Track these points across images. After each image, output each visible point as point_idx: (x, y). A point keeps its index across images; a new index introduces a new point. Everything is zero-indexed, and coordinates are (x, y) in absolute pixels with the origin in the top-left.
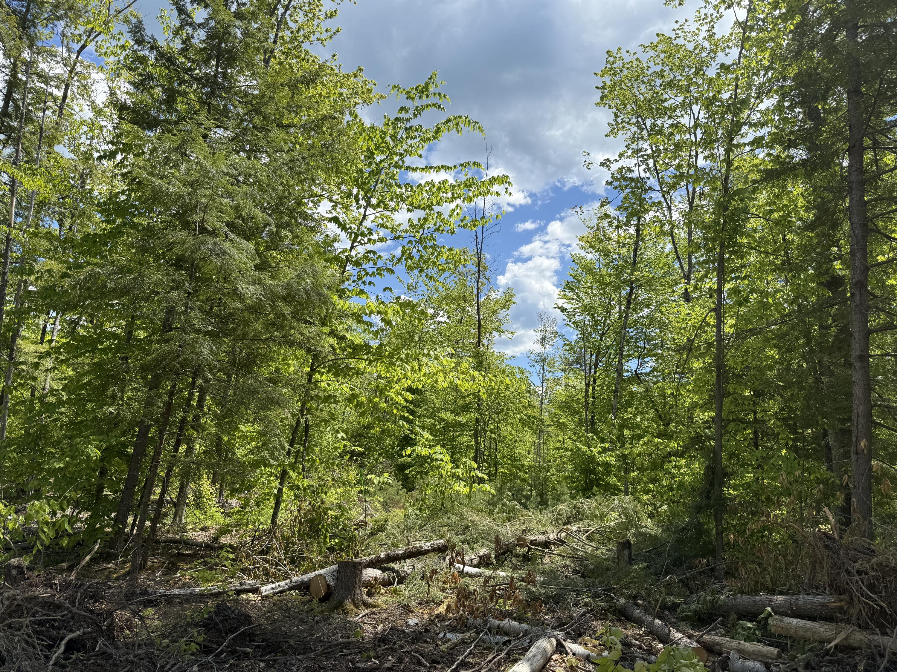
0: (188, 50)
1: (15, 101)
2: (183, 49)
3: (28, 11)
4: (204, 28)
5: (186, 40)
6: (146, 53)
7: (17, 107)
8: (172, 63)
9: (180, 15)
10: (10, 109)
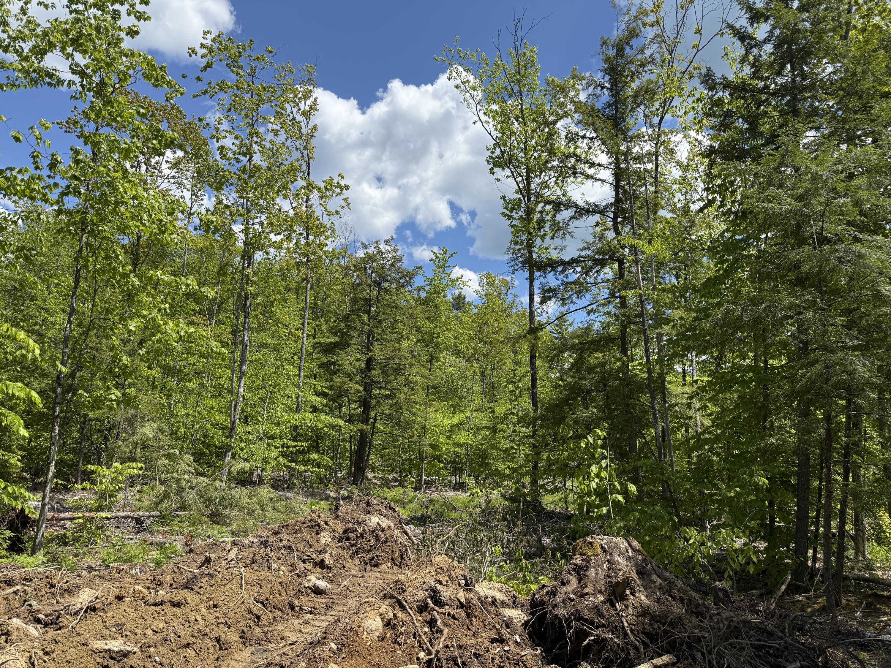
0: (758, 70)
1: (623, 187)
2: (753, 73)
3: (616, 112)
4: (770, 41)
5: (755, 62)
6: (721, 94)
7: (625, 191)
8: (747, 91)
9: (743, 43)
10: (621, 195)
